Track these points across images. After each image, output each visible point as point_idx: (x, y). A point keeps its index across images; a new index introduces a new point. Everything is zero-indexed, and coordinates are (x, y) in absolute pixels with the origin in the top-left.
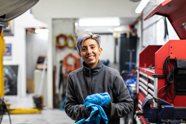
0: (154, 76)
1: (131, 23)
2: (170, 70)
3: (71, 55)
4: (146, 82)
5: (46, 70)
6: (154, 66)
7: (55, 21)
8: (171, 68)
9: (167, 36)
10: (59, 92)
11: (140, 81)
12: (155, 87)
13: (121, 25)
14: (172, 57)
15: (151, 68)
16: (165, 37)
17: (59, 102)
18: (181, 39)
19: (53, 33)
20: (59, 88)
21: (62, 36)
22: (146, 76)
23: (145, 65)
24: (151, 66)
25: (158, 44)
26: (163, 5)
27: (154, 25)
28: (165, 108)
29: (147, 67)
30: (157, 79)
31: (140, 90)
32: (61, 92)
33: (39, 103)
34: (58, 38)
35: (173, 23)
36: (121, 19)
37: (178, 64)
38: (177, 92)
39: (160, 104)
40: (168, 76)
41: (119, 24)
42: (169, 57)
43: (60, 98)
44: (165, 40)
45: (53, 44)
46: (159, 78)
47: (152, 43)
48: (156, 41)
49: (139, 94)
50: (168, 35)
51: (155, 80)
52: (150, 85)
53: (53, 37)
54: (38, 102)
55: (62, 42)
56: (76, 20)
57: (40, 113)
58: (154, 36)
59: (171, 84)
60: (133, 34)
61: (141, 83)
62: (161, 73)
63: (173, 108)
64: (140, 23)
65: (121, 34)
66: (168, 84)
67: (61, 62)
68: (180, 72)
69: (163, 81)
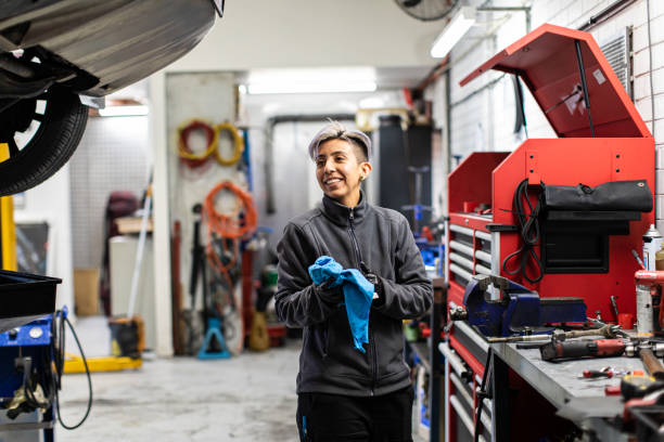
0: (492, 229)
1: (414, 85)
2: (528, 212)
3: (227, 188)
4: (470, 251)
5: (150, 234)
6: (489, 206)
7: (174, 80)
8: (531, 208)
9: (523, 128)
10: (193, 303)
11: (452, 250)
12: (493, 256)
13: (380, 89)
14: (534, 180)
15: (482, 213)
16: (518, 129)
17: (193, 337)
18: (560, 135)
19: (168, 118)
20: (193, 291)
21: (197, 126)
22: (470, 232)
23: (466, 205)
24: (482, 206)
25: (499, 148)
26: (509, 53)
27: (486, 91)
28: (519, 300)
29: (471, 210)
30: (497, 235)
31: (453, 275)
32: (199, 306)
33: (129, 340)
34: (185, 134)
35: (538, 92)
36: (381, 71)
37: (547, 197)
38: (548, 265)
39: (507, 290)
40: (525, 229)
41: (373, 87)
42: (527, 180)
43: (197, 323)
44: (518, 138)
45: (168, 153)
46: (504, 232)
47: (482, 147)
48: (491, 141)
49: (449, 286)
50: (525, 124)
51: (493, 238)
52: (480, 254)
53: (168, 131)
54: (128, 336)
55: (198, 145)
56: (239, 74)
57: (136, 370)
58: (486, 125)
59: (531, 247)
60: (421, 119)
61: (454, 256)
62: (507, 219)
63: (536, 299)
64: (441, 84)
65: (382, 119)
66: (525, 247)
67: (197, 209)
68: (553, 216)
69: (513, 241)
